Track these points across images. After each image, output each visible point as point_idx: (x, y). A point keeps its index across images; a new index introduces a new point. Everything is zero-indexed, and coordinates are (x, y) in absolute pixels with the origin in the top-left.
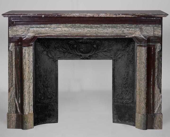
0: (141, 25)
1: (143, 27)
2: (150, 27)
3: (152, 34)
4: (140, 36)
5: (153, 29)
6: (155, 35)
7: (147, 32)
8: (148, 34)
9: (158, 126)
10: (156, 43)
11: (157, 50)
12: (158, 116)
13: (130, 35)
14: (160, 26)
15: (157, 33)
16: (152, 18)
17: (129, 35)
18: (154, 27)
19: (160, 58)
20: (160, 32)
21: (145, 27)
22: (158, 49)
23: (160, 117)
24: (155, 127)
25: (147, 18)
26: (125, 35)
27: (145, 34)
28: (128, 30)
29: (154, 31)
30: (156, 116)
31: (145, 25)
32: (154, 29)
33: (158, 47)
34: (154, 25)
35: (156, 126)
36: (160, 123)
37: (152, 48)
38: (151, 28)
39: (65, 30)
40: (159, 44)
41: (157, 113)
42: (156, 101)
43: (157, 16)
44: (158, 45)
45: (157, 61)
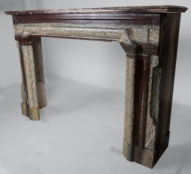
0: (131, 26)
1: (133, 28)
2: (142, 29)
3: (144, 40)
4: (126, 42)
5: (146, 33)
6: (150, 42)
7: (138, 37)
8: (140, 39)
9: (147, 163)
10: (152, 55)
11: (152, 65)
12: (148, 151)
13: (117, 40)
14: (157, 28)
15: (153, 39)
16: (146, 15)
17: (115, 40)
18: (149, 30)
19: (158, 78)
20: (156, 38)
21: (136, 28)
22: (154, 64)
23: (151, 154)
24: (143, 163)
25: (138, 14)
26: (110, 39)
27: (136, 39)
28: (110, 32)
29: (149, 36)
30: (144, 151)
31: (136, 26)
32: (149, 32)
33: (154, 61)
34: (150, 26)
35: (145, 162)
36: (149, 161)
37: (145, 62)
38: (144, 30)
39: (50, 29)
40: (156, 56)
41: (147, 148)
42: (147, 133)
43: (149, 10)
44: (154, 57)
45: (151, 81)
